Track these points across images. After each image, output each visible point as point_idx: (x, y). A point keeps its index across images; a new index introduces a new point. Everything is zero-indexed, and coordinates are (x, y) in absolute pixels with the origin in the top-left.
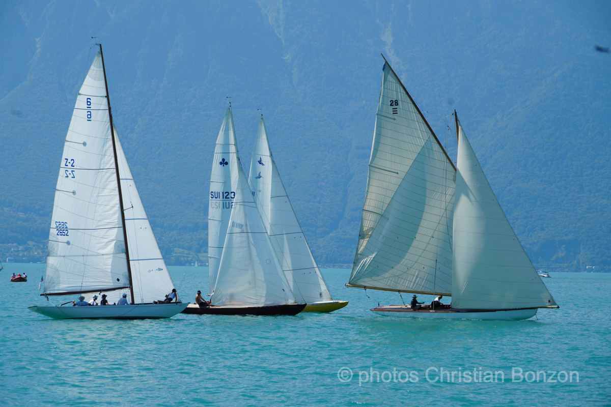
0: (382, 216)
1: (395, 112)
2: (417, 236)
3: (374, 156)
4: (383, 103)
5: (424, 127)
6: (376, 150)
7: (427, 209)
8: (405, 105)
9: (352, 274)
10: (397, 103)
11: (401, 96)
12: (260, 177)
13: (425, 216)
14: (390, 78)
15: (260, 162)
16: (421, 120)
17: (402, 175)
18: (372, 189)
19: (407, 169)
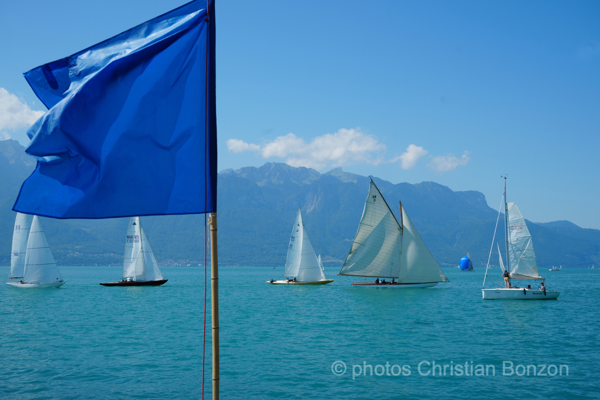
0: (362, 245)
1: (375, 200)
2: (379, 253)
3: (363, 219)
4: (369, 197)
5: (386, 207)
6: (364, 216)
7: (385, 241)
8: (379, 198)
9: (341, 270)
10: (375, 197)
11: (378, 194)
12: (298, 231)
13: (384, 244)
14: (373, 186)
15: (298, 225)
16: (385, 204)
17: (375, 227)
18: (360, 233)
19: (377, 225)
